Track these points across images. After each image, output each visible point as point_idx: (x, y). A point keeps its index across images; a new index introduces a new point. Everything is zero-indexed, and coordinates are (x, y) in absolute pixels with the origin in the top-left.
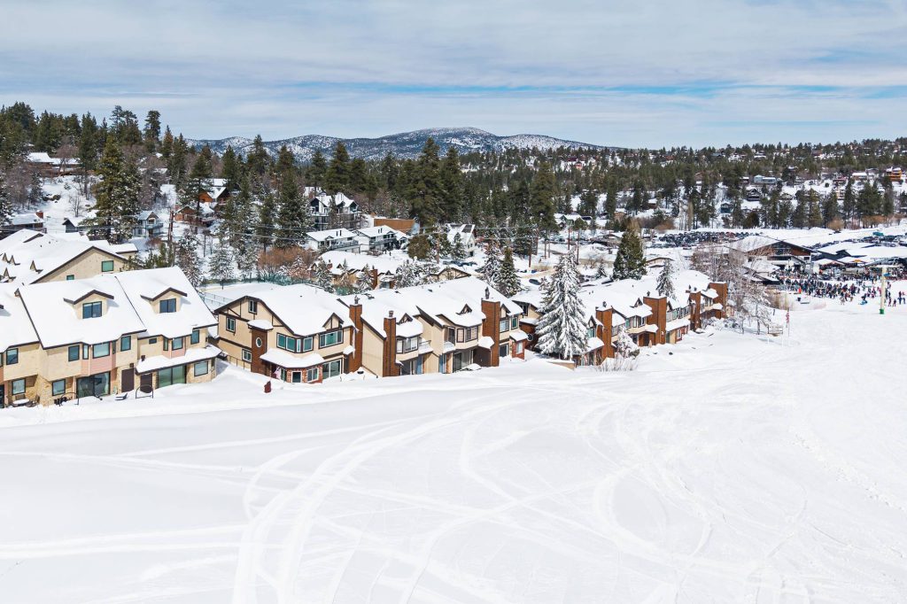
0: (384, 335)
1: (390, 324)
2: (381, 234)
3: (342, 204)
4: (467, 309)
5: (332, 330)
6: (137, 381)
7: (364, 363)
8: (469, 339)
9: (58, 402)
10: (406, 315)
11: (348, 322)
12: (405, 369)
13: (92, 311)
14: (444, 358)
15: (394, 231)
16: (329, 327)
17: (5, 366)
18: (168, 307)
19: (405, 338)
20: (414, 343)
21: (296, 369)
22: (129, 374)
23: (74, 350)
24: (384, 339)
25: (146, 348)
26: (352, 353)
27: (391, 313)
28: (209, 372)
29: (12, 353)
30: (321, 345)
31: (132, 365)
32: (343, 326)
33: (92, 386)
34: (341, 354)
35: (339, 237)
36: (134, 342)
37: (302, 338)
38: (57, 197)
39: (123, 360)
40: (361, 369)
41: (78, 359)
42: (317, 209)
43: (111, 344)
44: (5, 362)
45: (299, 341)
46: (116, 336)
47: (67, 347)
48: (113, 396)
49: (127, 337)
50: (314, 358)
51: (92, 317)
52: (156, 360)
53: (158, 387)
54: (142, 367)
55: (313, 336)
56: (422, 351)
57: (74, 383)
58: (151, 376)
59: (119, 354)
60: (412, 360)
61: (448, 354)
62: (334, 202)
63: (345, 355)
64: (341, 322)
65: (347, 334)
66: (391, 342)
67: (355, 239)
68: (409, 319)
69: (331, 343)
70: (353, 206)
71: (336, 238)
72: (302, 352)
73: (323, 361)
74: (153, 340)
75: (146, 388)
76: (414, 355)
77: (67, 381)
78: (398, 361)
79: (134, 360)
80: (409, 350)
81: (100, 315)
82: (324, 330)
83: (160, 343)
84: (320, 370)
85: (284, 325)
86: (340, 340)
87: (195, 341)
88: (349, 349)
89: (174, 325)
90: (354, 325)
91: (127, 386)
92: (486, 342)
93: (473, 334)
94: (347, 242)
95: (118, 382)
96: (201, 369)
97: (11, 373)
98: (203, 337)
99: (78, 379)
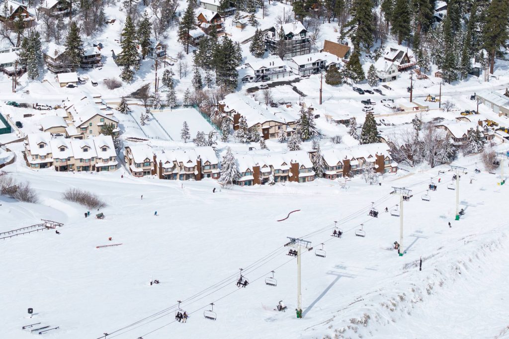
1: (160, 164)
2: (310, 62)
3: (290, 34)
4: (190, 161)
6: (96, 169)
7: (157, 173)
8: (189, 170)
9: (78, 171)
10: (168, 161)
11: (152, 160)
12: (168, 177)
13: (86, 150)
14: (181, 175)
16: (146, 161)
17: (68, 161)
18: (104, 150)
19: (166, 168)
20: (170, 170)
21: (136, 172)
22: (94, 167)
23: (81, 160)
24: (159, 168)
25: (98, 160)
28: (115, 169)
30: (144, 166)
31: (94, 165)
33: (86, 169)
34: (150, 169)
35: (272, 66)
36: (95, 159)
37: (138, 163)
39: (92, 163)
40: (155, 175)
41: (82, 162)
43: (89, 160)
45: (136, 164)
46: (90, 158)
48: (90, 172)
49: (93, 158)
50: (141, 170)
51: (85, 152)
52: (100, 164)
53: (101, 170)
54: (97, 165)
55: (141, 163)
56: (174, 172)
58: (99, 168)
59: (91, 162)
60: (170, 175)
61: (184, 174)
63: (152, 170)
64: (149, 160)
66: (161, 168)
68: (169, 163)
69: (147, 166)
72: (137, 167)
73: (143, 170)
74: (100, 159)
75: (98, 171)
76: (170, 173)
77: (80, 167)
78: (163, 174)
79: (95, 163)
80: (167, 172)
82: (144, 162)
83: (101, 160)
84: (142, 173)
85: (134, 159)
86: (150, 165)
87: (111, 160)
88: (153, 168)
89: (105, 155)
90: (154, 162)
91: (94, 170)
92: (196, 172)
93: (191, 169)
95: (91, 168)
96: (112, 167)
97: (69, 163)
98: (113, 159)
99: (83, 167)
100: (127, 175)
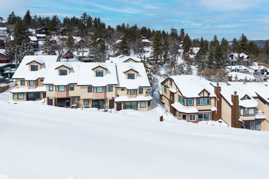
0: (232, 104)
1: (235, 98)
2: (259, 69)
3: (243, 57)
5: (204, 97)
6: (115, 105)
7: (222, 117)
9: (86, 108)
10: (246, 95)
11: (213, 94)
12: (247, 125)
15: (266, 68)
16: (202, 96)
17: (69, 91)
18: (131, 77)
19: (245, 108)
20: (252, 112)
21: (184, 113)
22: (112, 101)
23: (90, 88)
24: (232, 106)
25: (120, 92)
26: (215, 111)
27: (235, 93)
28: (147, 107)
29: (72, 86)
30: (198, 104)
31: (113, 98)
32: (210, 96)
33: (98, 104)
34: (210, 110)
35: (240, 68)
36: (114, 89)
37: (187, 98)
38: (148, 52)
39: (110, 95)
40: (220, 120)
41: (92, 92)
42: (233, 58)
43: (104, 88)
44: (69, 89)
45: (185, 100)
47: (87, 86)
49: (111, 86)
50: (193, 109)
51: (100, 76)
52: (123, 97)
53: (125, 109)
54: (117, 100)
55: (193, 98)
56: (258, 117)
57: (91, 101)
58: (121, 104)
59: (108, 93)
60: (252, 121)
62: (239, 56)
63: (212, 111)
64: (209, 94)
65: (213, 101)
66: (236, 108)
67: (248, 70)
68: (249, 98)
70: (248, 58)
71: (239, 69)
72: (187, 105)
73: (198, 112)
74: (123, 89)
75: (119, 109)
76: (252, 118)
77: (89, 100)
78: (240, 120)
79: (114, 96)
80: (248, 115)
81: (102, 76)
82: (199, 96)
83: (126, 91)
84: (196, 116)
85: (180, 91)
86: (209, 103)
87: (141, 92)
88: (214, 109)
89: (132, 84)
90: (216, 97)
91: (111, 106)
94: (244, 70)
95: (108, 104)
96: (143, 105)
97: (72, 94)
98: (144, 91)
99: (93, 100)
100: (169, 117)
